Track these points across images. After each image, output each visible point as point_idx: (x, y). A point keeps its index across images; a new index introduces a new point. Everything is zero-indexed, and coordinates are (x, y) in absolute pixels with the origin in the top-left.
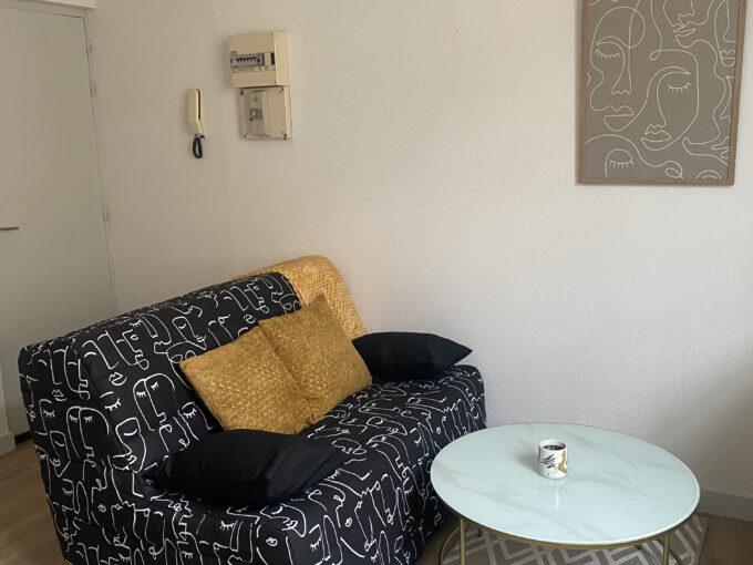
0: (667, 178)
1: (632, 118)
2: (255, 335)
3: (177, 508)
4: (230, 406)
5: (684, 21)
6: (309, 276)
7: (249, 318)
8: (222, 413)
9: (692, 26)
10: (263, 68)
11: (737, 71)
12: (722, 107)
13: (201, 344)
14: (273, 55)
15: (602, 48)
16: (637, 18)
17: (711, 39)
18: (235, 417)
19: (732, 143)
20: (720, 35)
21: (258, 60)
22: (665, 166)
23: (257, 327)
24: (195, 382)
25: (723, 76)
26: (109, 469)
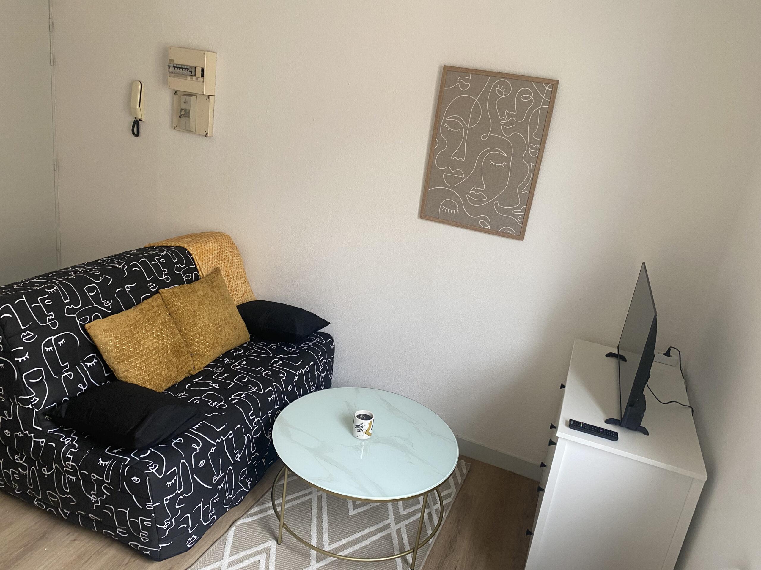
0: (480, 227)
1: (463, 178)
2: (154, 302)
3: (67, 442)
4: (123, 361)
5: (509, 116)
6: (210, 251)
7: (152, 287)
8: (116, 367)
9: (512, 121)
10: (194, 78)
11: (538, 161)
12: (524, 185)
13: (108, 308)
14: (203, 70)
15: (449, 122)
16: (477, 106)
17: (525, 134)
18: (127, 370)
19: (527, 211)
20: (531, 133)
21: (190, 71)
22: (481, 218)
23: (158, 294)
24: (96, 340)
25: (529, 163)
26: (15, 405)
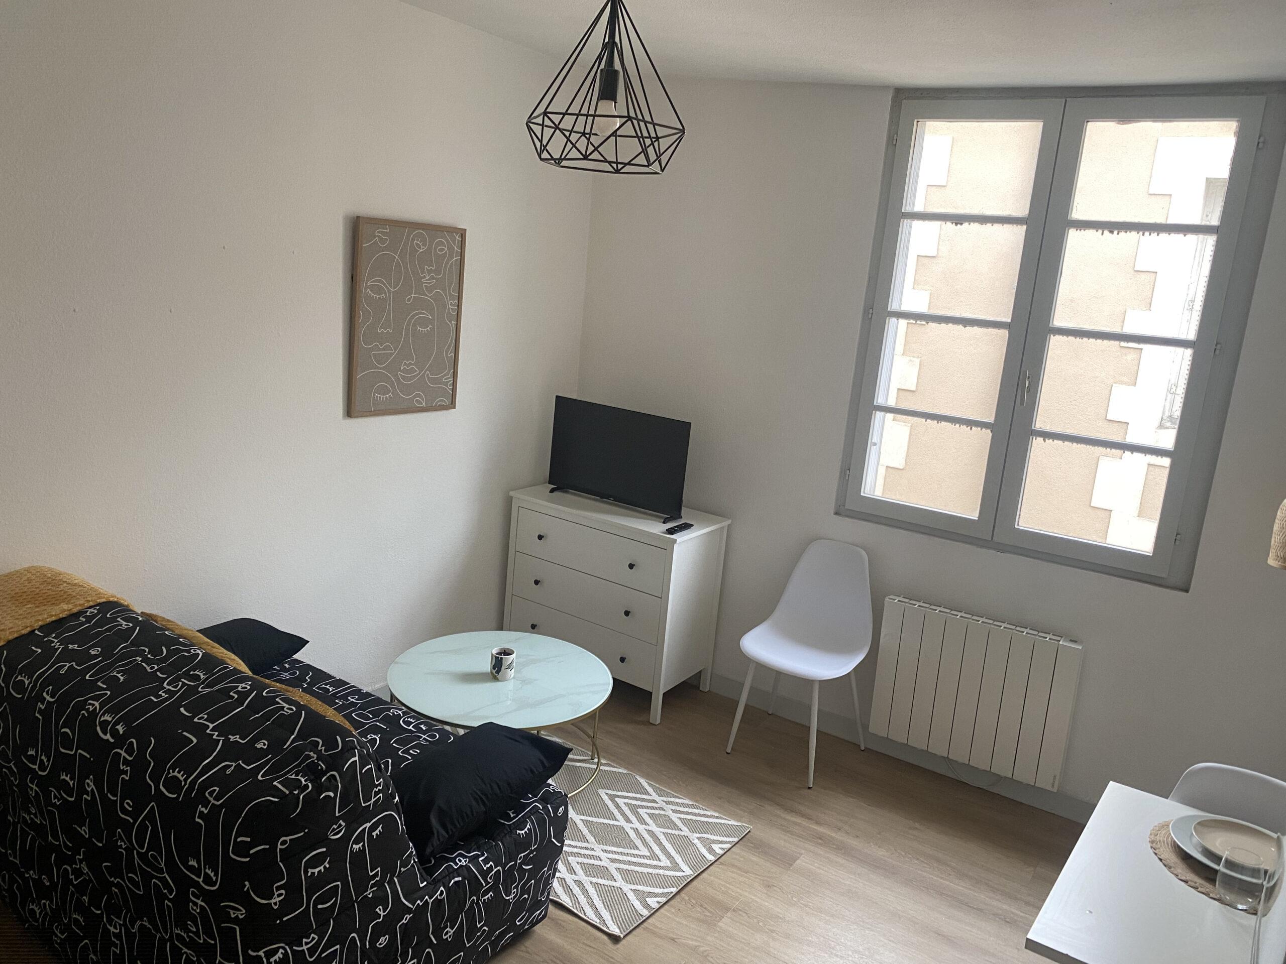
0: (415, 406)
1: (393, 353)
9: (433, 278)
11: (459, 319)
12: (449, 346)
15: (372, 287)
16: (398, 265)
17: (445, 291)
19: (455, 375)
20: (449, 289)
22: (415, 397)
25: (450, 322)
